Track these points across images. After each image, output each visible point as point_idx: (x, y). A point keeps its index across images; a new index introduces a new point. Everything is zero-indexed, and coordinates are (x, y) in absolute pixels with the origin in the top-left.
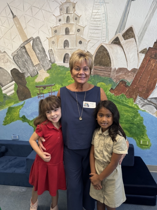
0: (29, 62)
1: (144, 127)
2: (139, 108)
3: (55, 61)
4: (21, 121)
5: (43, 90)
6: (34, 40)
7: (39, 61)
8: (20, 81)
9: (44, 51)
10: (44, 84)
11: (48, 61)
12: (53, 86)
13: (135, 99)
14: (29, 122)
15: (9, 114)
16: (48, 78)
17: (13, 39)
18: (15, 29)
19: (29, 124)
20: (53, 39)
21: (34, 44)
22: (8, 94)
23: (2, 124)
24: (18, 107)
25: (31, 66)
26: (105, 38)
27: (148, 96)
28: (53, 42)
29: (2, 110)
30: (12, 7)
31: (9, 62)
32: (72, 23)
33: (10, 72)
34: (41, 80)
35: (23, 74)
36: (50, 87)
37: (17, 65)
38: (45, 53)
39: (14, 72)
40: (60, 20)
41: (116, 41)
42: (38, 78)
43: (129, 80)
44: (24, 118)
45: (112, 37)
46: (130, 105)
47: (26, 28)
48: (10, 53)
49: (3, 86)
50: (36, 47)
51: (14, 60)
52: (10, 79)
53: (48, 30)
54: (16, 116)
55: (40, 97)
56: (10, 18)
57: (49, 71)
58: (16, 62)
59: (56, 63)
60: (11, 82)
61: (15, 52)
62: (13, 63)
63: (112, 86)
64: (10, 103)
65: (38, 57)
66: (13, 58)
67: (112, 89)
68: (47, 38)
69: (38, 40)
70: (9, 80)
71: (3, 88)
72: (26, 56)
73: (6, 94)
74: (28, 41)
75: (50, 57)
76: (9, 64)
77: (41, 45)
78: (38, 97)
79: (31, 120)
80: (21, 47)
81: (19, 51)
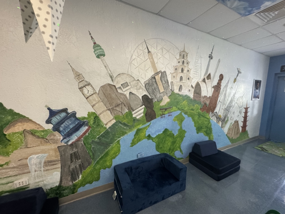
0: (157, 90)
1: (212, 128)
2: (210, 119)
3: (174, 90)
4: (147, 139)
5: (164, 111)
6: (162, 73)
7: (164, 89)
8: (149, 105)
9: (168, 83)
10: (166, 107)
11: (170, 90)
12: (171, 108)
13: (209, 113)
14: (152, 139)
15: (137, 135)
16: (169, 102)
17: (147, 70)
18: (149, 62)
19: (153, 141)
20: (174, 75)
21: (162, 77)
22: (138, 118)
23: (129, 146)
24: (144, 128)
25: (158, 93)
26: (199, 78)
27: (214, 111)
28: (174, 77)
29: (131, 132)
30: (148, 44)
31: (141, 89)
32: (185, 65)
33: (141, 98)
34: (164, 104)
35: (152, 99)
36: (169, 109)
37: (147, 92)
38: (168, 84)
39: (144, 98)
40: (179, 62)
41: (204, 80)
42: (162, 102)
43: (208, 103)
44: (149, 137)
45: (202, 78)
46: (207, 117)
47: (157, 63)
48: (143, 81)
49: (133, 111)
50: (163, 79)
51: (146, 88)
52: (141, 104)
53: (172, 67)
54: (143, 136)
55: (162, 117)
56: (145, 52)
57: (170, 97)
58: (147, 89)
59: (174, 91)
60: (141, 106)
61: (147, 81)
62: (145, 90)
63: (201, 106)
64: (139, 125)
65: (163, 86)
66: (145, 86)
67: (201, 108)
68: (171, 73)
69: (165, 73)
70: (139, 105)
71: (133, 113)
72: (155, 85)
73: (136, 118)
74: (158, 74)
75: (171, 87)
76: (141, 90)
77: (167, 77)
78: (161, 117)
79: (154, 137)
80: (152, 78)
81: (150, 81)
